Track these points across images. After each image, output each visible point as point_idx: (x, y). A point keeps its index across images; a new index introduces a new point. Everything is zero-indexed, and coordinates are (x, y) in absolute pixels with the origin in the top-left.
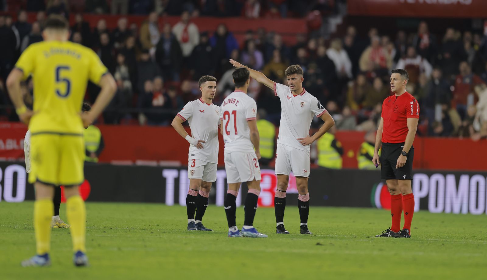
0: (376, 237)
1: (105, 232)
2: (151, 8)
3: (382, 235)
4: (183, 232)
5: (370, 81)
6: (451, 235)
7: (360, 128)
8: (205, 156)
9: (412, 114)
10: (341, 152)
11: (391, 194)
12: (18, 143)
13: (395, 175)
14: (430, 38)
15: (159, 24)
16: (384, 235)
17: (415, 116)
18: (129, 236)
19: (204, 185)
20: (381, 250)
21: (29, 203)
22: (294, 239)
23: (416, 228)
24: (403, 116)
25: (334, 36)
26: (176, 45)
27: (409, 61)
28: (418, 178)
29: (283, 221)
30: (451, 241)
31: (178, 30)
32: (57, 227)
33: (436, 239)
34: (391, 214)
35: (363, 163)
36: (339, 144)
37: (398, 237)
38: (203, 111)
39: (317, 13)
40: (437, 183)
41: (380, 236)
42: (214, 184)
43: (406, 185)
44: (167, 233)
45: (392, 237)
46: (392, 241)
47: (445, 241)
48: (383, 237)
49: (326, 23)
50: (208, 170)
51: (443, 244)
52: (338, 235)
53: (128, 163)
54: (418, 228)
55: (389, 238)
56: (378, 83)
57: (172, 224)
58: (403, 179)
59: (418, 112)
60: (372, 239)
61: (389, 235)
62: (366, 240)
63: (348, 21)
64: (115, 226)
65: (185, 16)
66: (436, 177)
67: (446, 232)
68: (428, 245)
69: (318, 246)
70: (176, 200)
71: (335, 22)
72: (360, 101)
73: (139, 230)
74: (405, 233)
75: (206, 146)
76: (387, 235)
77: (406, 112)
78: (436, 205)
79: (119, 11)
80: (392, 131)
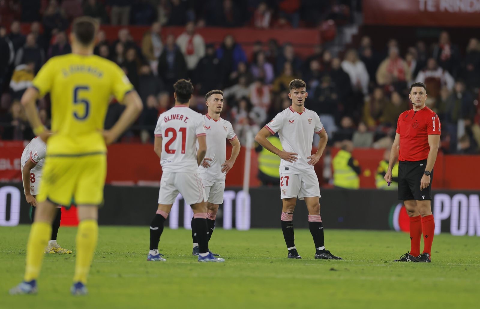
0: (394, 262)
1: (104, 257)
2: (154, 18)
3: (400, 259)
4: (188, 257)
5: (388, 94)
6: (474, 259)
7: (378, 145)
8: (212, 176)
9: (434, 130)
10: (358, 171)
11: (409, 216)
12: (12, 163)
13: (414, 195)
14: (451, 48)
15: (162, 35)
16: (403, 260)
17: (436, 132)
18: (130, 262)
19: (211, 206)
20: (399, 276)
21: (24, 227)
22: (306, 264)
23: (437, 252)
24: (424, 132)
25: (348, 47)
26: (180, 57)
27: (429, 74)
28: (439, 198)
29: (294, 246)
30: (474, 266)
31: (183, 41)
32: (53, 252)
33: (458, 264)
34: (410, 237)
35: (381, 183)
36: (356, 163)
37: (418, 262)
38: (210, 127)
39: (331, 22)
40: (460, 203)
41: (399, 261)
42: (222, 206)
43: (425, 206)
44: (170, 258)
45: (411, 261)
46: (411, 266)
47: (468, 266)
48: (402, 262)
49: (341, 33)
50: (215, 191)
51: (466, 269)
52: (353, 260)
53: (129, 184)
54: (439, 252)
55: (408, 263)
56: (396, 98)
57: (177, 249)
58: (422, 199)
59: (439, 128)
60: (390, 264)
61: (408, 259)
62: (384, 265)
63: (364, 31)
64: (115, 251)
65: (190, 26)
66: (459, 198)
67: (469, 256)
68: (450, 270)
69: (332, 272)
70: (181, 223)
71: (350, 32)
72: (377, 116)
73: (141, 255)
74: (425, 258)
75: (212, 164)
76: (406, 260)
77: (427, 128)
78: (459, 228)
79: (120, 21)
80: (411, 148)
